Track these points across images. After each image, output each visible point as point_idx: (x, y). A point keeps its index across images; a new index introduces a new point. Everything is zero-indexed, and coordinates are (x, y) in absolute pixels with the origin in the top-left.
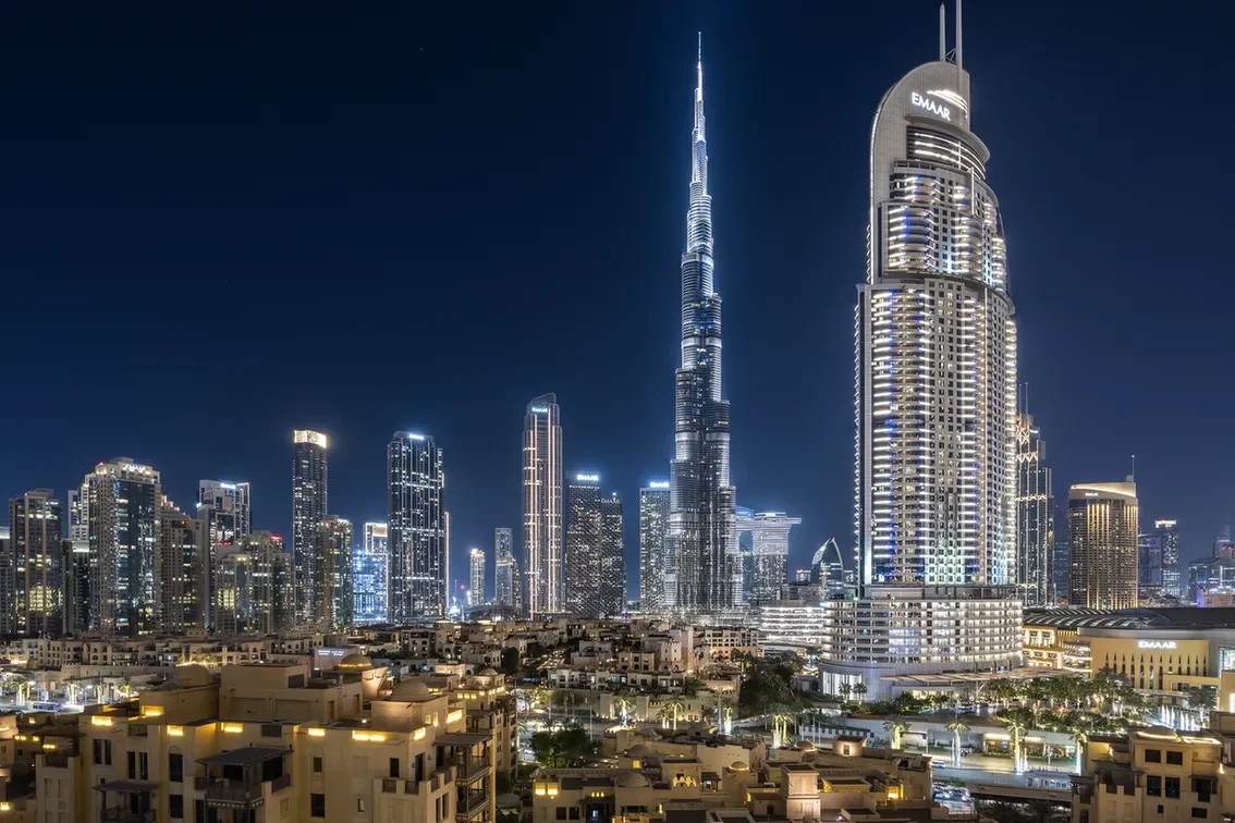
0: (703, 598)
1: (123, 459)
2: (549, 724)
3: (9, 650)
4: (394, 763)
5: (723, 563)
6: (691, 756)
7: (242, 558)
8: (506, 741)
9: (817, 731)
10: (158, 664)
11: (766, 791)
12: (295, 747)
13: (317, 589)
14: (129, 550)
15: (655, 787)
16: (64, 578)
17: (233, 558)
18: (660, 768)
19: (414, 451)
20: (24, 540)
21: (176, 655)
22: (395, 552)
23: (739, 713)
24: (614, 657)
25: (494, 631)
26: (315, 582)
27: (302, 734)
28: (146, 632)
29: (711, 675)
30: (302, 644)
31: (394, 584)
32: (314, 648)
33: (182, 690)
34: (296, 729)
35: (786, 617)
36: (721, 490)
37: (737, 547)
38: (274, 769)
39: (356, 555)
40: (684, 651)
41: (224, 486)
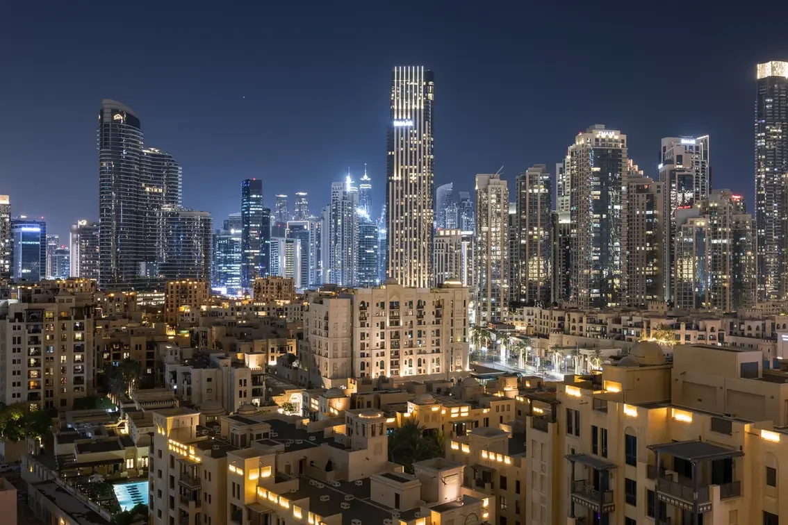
1: (597, 126)
3: (515, 316)
7: (701, 223)
10: (621, 338)
12: (745, 450)
14: (601, 219)
16: (552, 248)
17: (692, 223)
20: (525, 214)
21: (639, 330)
26: (780, 248)
27: (755, 435)
28: (614, 304)
30: (764, 325)
32: (777, 331)
33: (639, 368)
34: (747, 427)
38: (724, 471)
41: (684, 141)
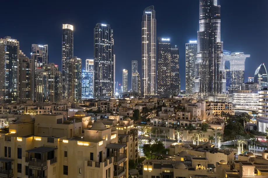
0: (210, 89)
1: (8, 37)
2: (150, 141)
4: (92, 154)
5: (218, 75)
6: (204, 157)
7: (45, 74)
8: (134, 148)
9: (256, 148)
10: (17, 114)
11: (233, 173)
12: (58, 147)
13: (69, 85)
14: (9, 71)
15: (190, 169)
17: (42, 73)
18: (191, 161)
19: (103, 31)
21: (23, 110)
22: (96, 71)
23: (224, 139)
24: (175, 114)
25: (131, 102)
26: (69, 82)
27: (61, 142)
28: (14, 102)
29: (213, 122)
30: (64, 106)
31: (96, 83)
32: (68, 108)
33: (23, 124)
34: (59, 140)
35: (244, 98)
36: (218, 43)
37: (224, 67)
38: (51, 155)
39: (83, 72)
40: (202, 111)
41: (39, 46)
